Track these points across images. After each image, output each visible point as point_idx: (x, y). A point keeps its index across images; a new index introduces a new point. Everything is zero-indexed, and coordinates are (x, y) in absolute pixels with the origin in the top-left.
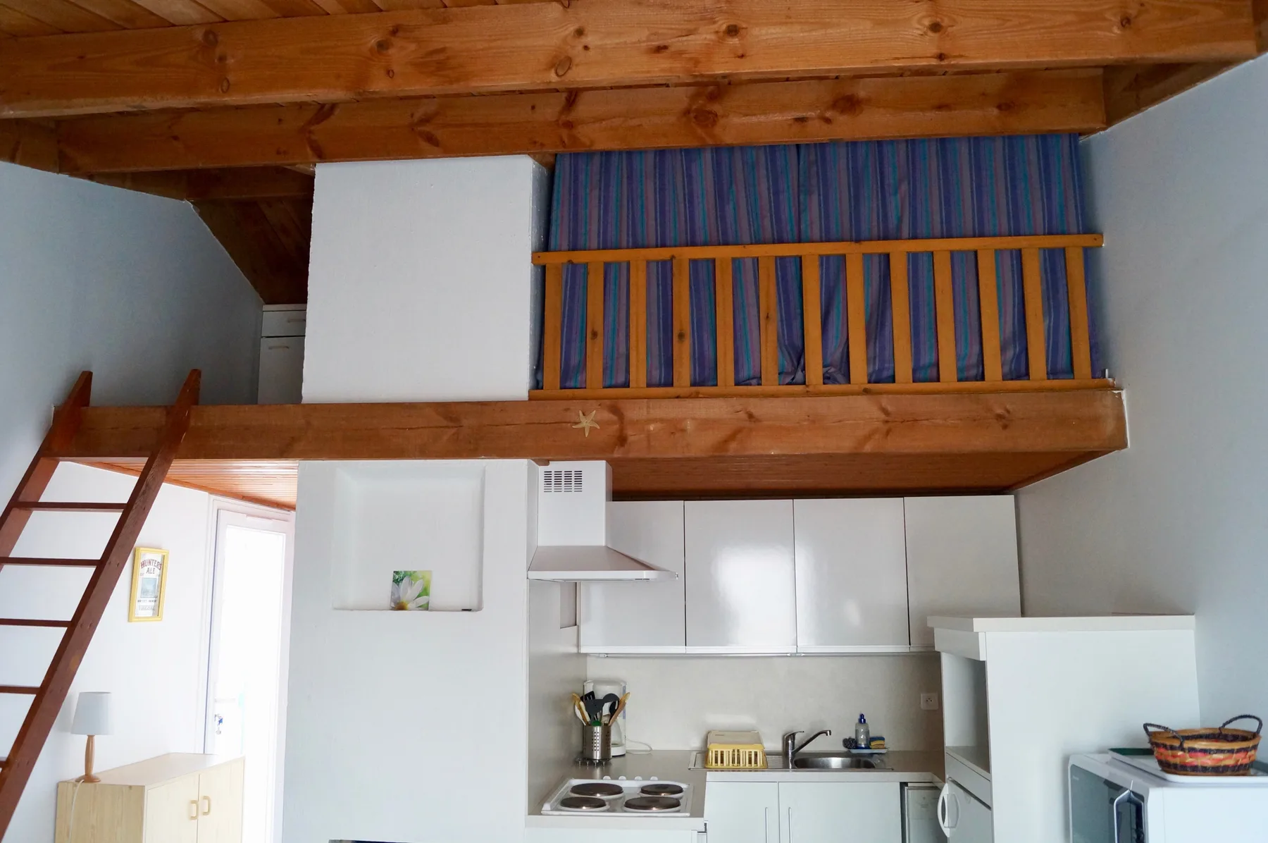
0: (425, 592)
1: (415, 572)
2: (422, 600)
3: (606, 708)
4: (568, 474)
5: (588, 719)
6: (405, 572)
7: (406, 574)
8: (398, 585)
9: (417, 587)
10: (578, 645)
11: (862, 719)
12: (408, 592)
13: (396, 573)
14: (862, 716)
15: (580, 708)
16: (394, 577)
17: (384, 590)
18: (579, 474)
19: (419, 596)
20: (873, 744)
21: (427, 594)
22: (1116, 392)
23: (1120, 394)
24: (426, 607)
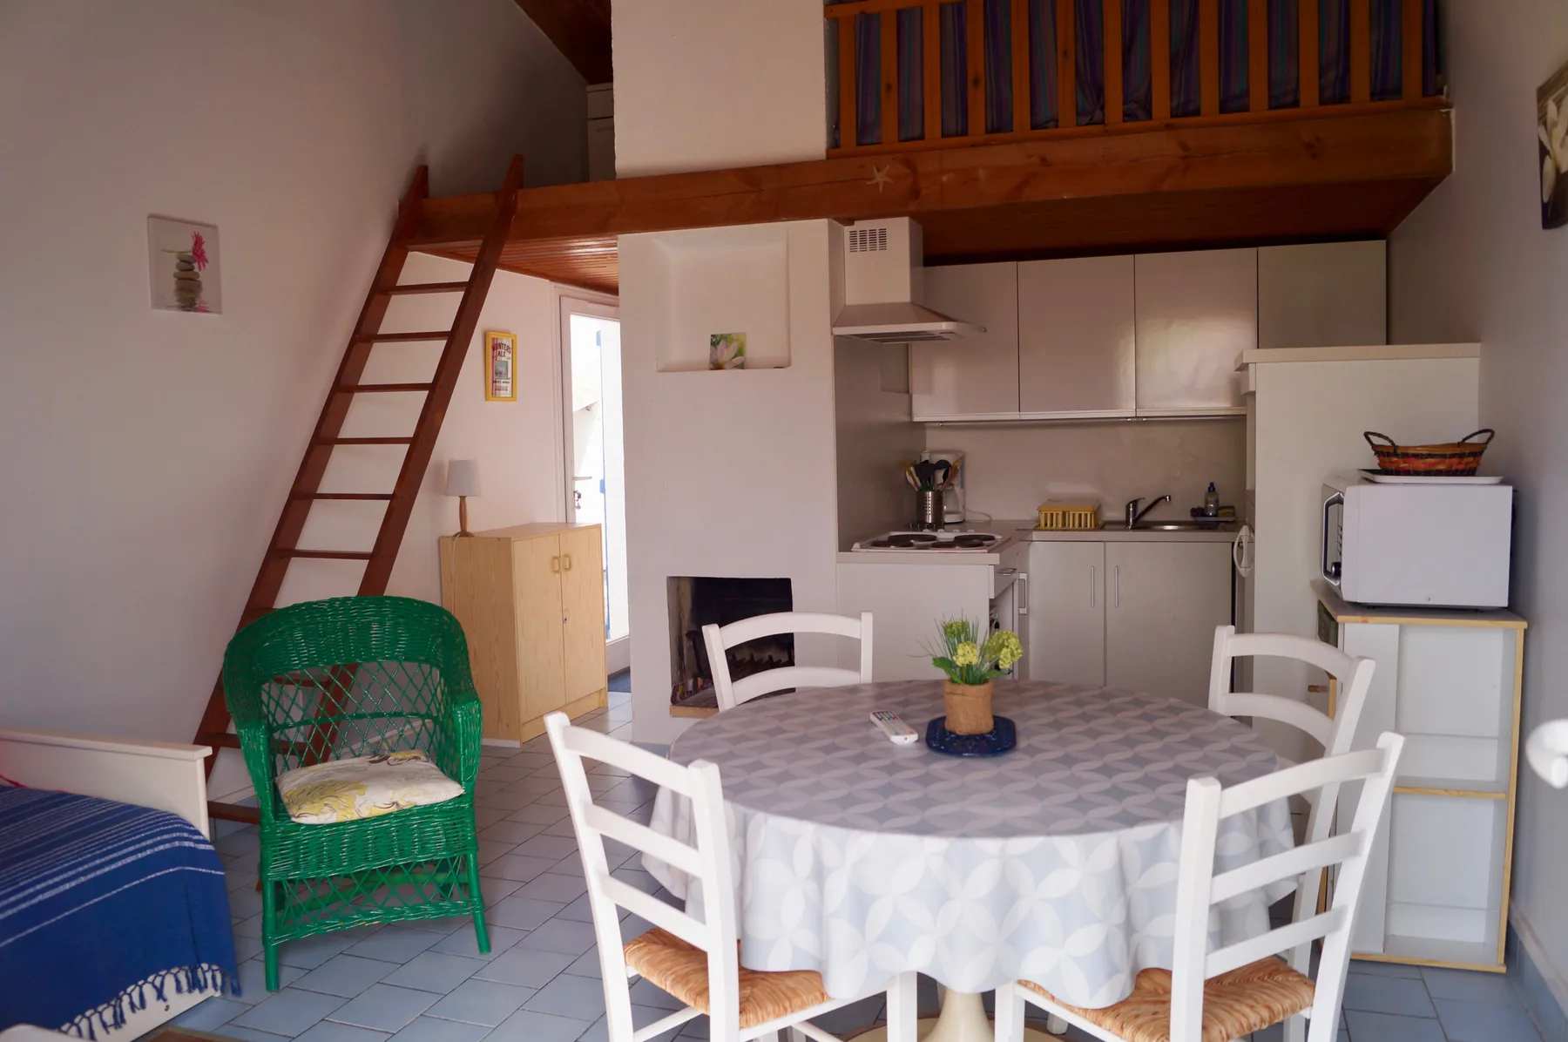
0: (740, 352)
1: (730, 335)
2: (739, 360)
3: (940, 475)
4: (873, 232)
5: (919, 484)
6: (721, 335)
7: (723, 337)
8: (715, 347)
9: (734, 348)
10: (910, 414)
11: (1212, 488)
12: (725, 354)
13: (713, 336)
14: (1212, 485)
15: (911, 474)
16: (712, 340)
17: (704, 352)
18: (883, 231)
19: (734, 357)
20: (1220, 512)
21: (742, 355)
22: (1444, 111)
23: (1448, 114)
24: (742, 366)
